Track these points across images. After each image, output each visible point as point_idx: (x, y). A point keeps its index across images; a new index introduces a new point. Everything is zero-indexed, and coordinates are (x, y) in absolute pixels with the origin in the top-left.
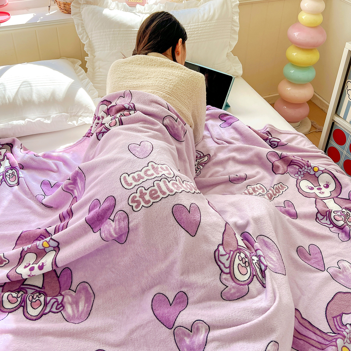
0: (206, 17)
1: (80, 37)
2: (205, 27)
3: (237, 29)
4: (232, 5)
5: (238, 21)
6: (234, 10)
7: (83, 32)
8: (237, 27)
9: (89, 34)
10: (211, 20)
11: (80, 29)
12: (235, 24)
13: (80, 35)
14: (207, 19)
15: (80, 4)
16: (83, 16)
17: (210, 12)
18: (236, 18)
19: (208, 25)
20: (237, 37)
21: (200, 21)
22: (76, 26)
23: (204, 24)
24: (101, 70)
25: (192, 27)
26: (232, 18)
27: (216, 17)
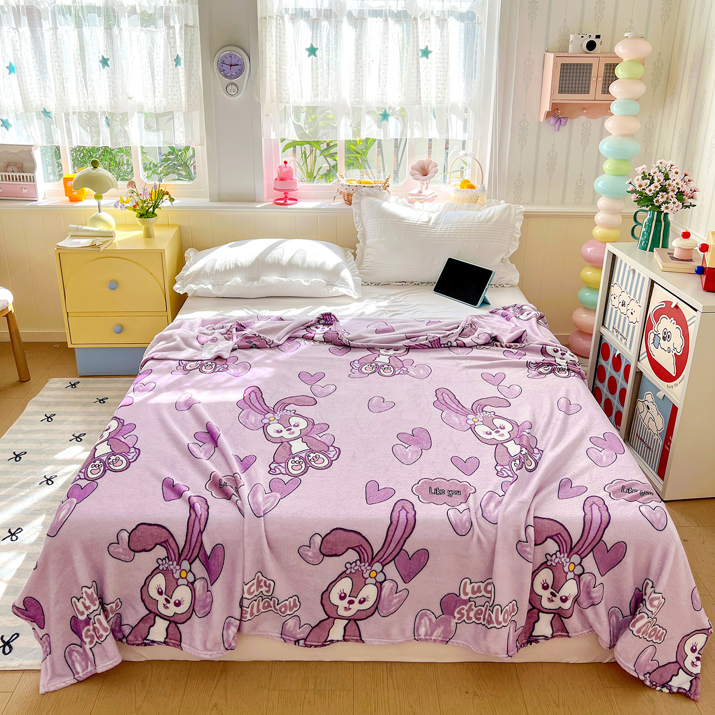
0: (482, 218)
1: (356, 225)
2: (479, 227)
3: (518, 236)
4: (516, 212)
5: (519, 227)
6: (517, 217)
7: (360, 222)
8: (519, 234)
9: (364, 223)
10: (488, 222)
11: (357, 218)
12: (517, 231)
13: (356, 223)
14: (483, 220)
15: (361, 195)
16: (361, 207)
17: (488, 215)
18: (518, 225)
19: (483, 226)
20: (517, 244)
21: (475, 221)
22: (354, 215)
23: (478, 225)
24: (368, 256)
25: (465, 226)
26: (514, 225)
27: (494, 220)
